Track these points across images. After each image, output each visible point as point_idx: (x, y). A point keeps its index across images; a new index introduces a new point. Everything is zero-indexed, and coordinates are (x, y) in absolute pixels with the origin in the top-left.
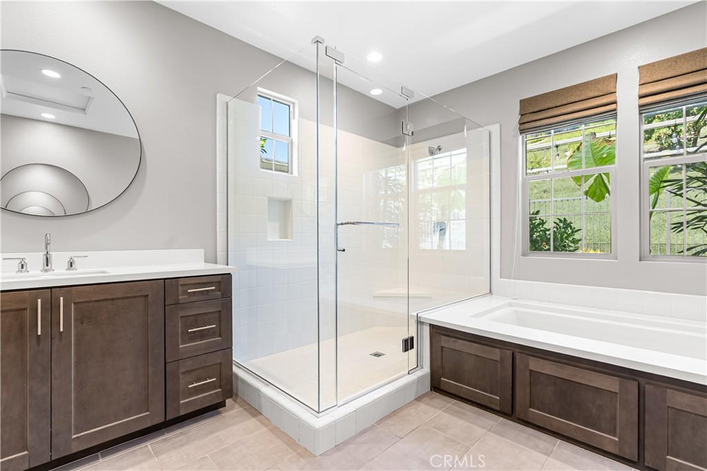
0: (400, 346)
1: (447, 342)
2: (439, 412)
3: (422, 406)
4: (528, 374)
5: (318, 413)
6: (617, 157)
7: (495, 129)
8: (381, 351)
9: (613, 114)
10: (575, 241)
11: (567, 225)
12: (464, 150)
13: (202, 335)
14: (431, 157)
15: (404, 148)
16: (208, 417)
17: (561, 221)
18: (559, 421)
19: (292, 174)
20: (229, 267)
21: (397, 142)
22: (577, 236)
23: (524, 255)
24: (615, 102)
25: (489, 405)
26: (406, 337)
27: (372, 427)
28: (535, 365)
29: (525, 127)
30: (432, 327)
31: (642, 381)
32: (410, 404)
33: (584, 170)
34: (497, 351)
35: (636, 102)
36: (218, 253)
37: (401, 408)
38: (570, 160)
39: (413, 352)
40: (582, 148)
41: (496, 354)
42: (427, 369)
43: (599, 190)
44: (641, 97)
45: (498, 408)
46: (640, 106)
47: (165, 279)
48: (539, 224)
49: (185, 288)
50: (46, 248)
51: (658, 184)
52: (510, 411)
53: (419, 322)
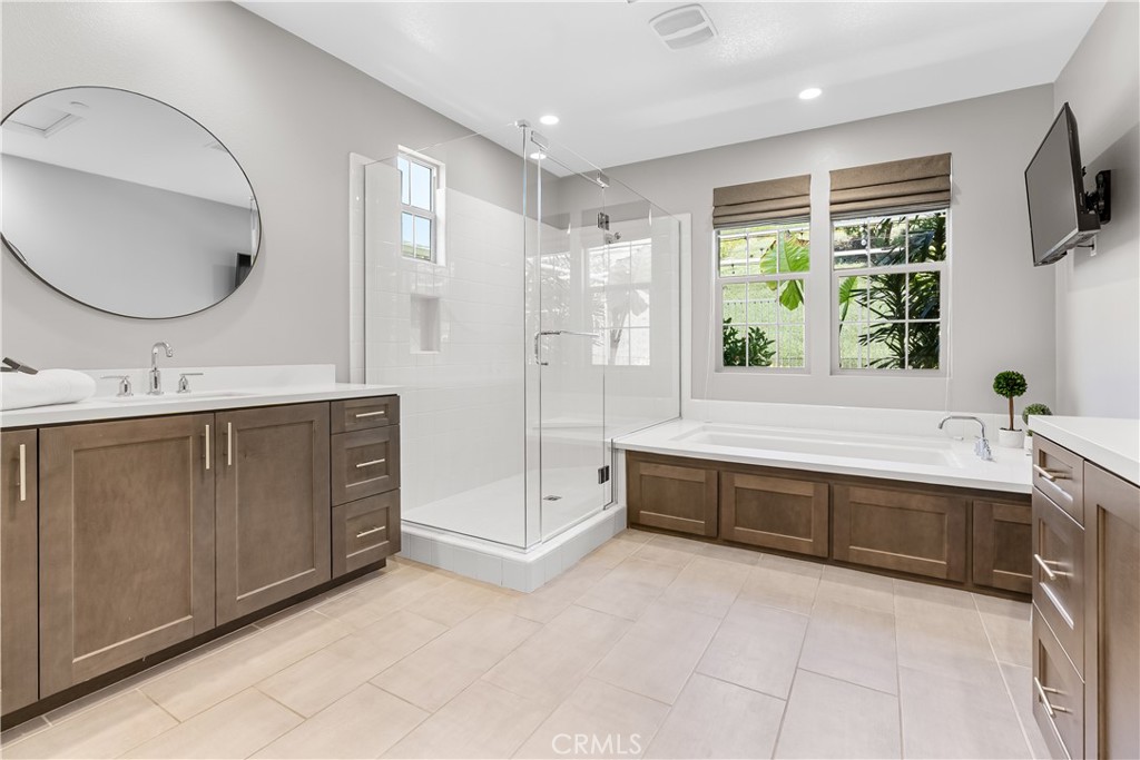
0: (596, 476)
1: (647, 470)
2: (643, 545)
3: (623, 542)
4: (733, 492)
5: (525, 548)
6: (811, 260)
7: (686, 218)
8: (555, 495)
9: (806, 217)
10: (768, 355)
11: (761, 336)
12: (649, 240)
13: (369, 472)
14: (606, 246)
15: (569, 231)
16: (371, 578)
17: (753, 331)
18: (762, 535)
19: (435, 262)
20: (368, 386)
21: (559, 222)
22: (770, 348)
23: (717, 371)
24: (809, 206)
25: (694, 532)
26: (601, 467)
27: (577, 565)
28: (742, 481)
29: (720, 222)
30: (629, 453)
31: (832, 482)
32: (609, 541)
33: (778, 276)
34: (703, 472)
35: (827, 209)
36: (352, 371)
37: (601, 547)
38: (764, 260)
39: (608, 484)
40: (776, 248)
41: (700, 476)
42: (622, 503)
43: (793, 297)
44: (832, 204)
45: (703, 533)
46: (832, 213)
47: (330, 401)
48: (730, 334)
49: (352, 412)
50: (154, 362)
51: (847, 293)
52: (715, 535)
53: (614, 450)
